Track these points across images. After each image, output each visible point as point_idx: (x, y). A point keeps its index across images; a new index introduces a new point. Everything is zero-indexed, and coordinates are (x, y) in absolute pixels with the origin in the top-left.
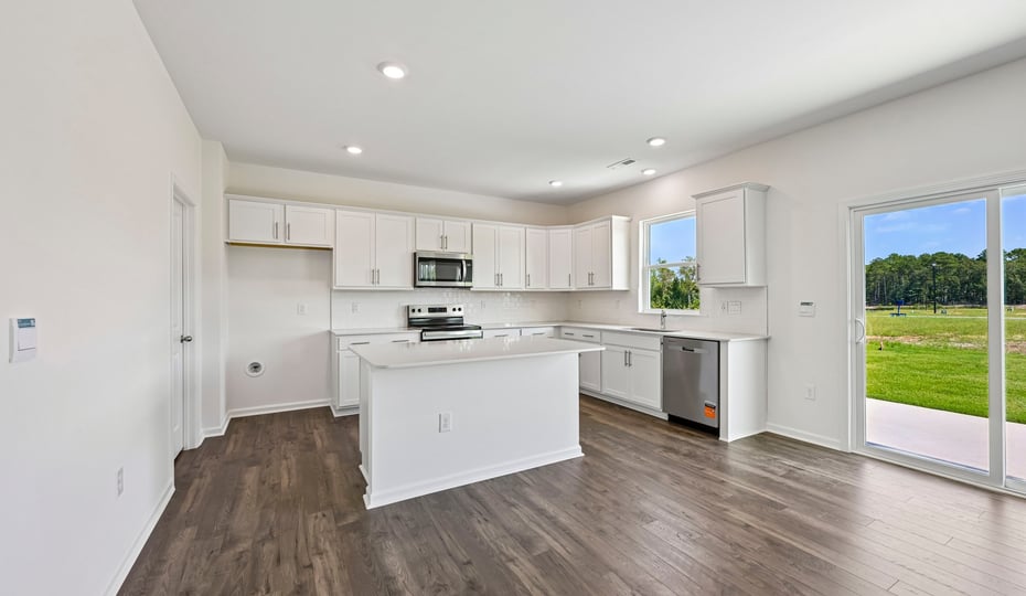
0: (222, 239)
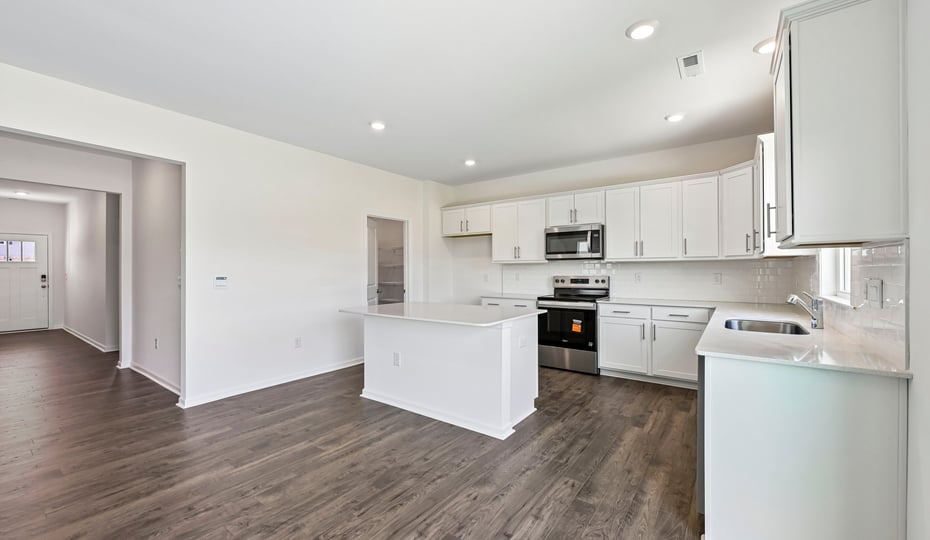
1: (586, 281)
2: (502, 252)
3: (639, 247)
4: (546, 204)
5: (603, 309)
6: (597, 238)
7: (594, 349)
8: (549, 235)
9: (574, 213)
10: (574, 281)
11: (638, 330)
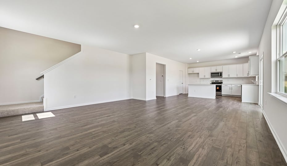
0: (187, 73)
1: (218, 81)
2: (201, 76)
3: (229, 75)
4: (211, 68)
5: (223, 85)
6: (221, 74)
7: (221, 91)
8: (211, 73)
9: (216, 70)
10: (215, 81)
11: (229, 88)
